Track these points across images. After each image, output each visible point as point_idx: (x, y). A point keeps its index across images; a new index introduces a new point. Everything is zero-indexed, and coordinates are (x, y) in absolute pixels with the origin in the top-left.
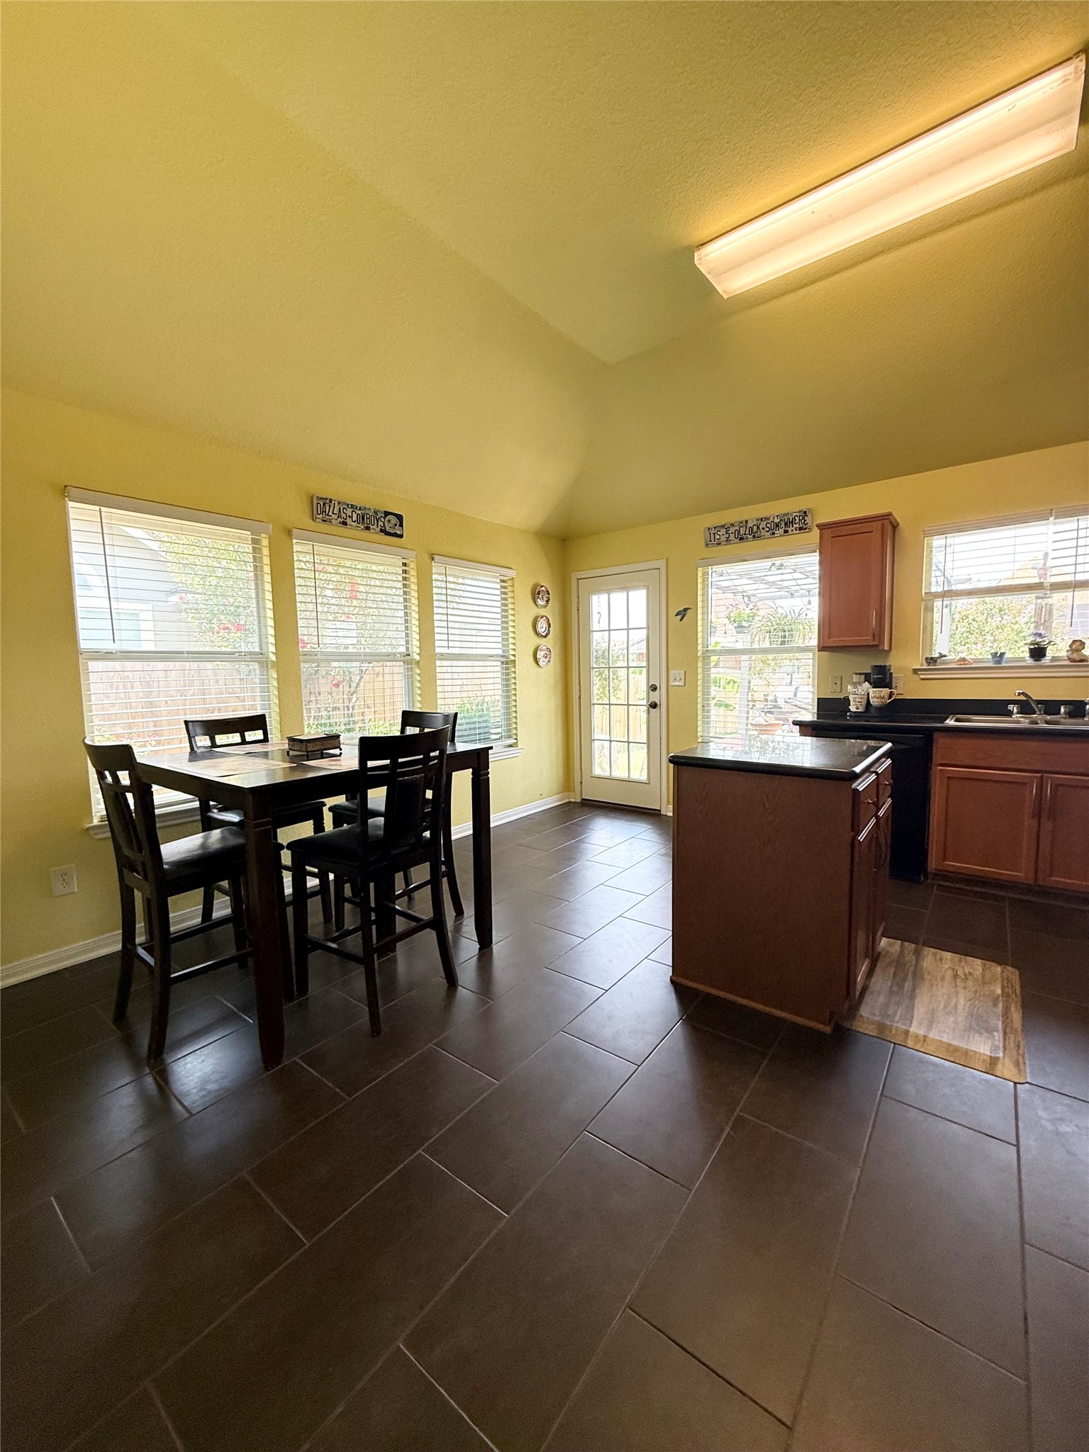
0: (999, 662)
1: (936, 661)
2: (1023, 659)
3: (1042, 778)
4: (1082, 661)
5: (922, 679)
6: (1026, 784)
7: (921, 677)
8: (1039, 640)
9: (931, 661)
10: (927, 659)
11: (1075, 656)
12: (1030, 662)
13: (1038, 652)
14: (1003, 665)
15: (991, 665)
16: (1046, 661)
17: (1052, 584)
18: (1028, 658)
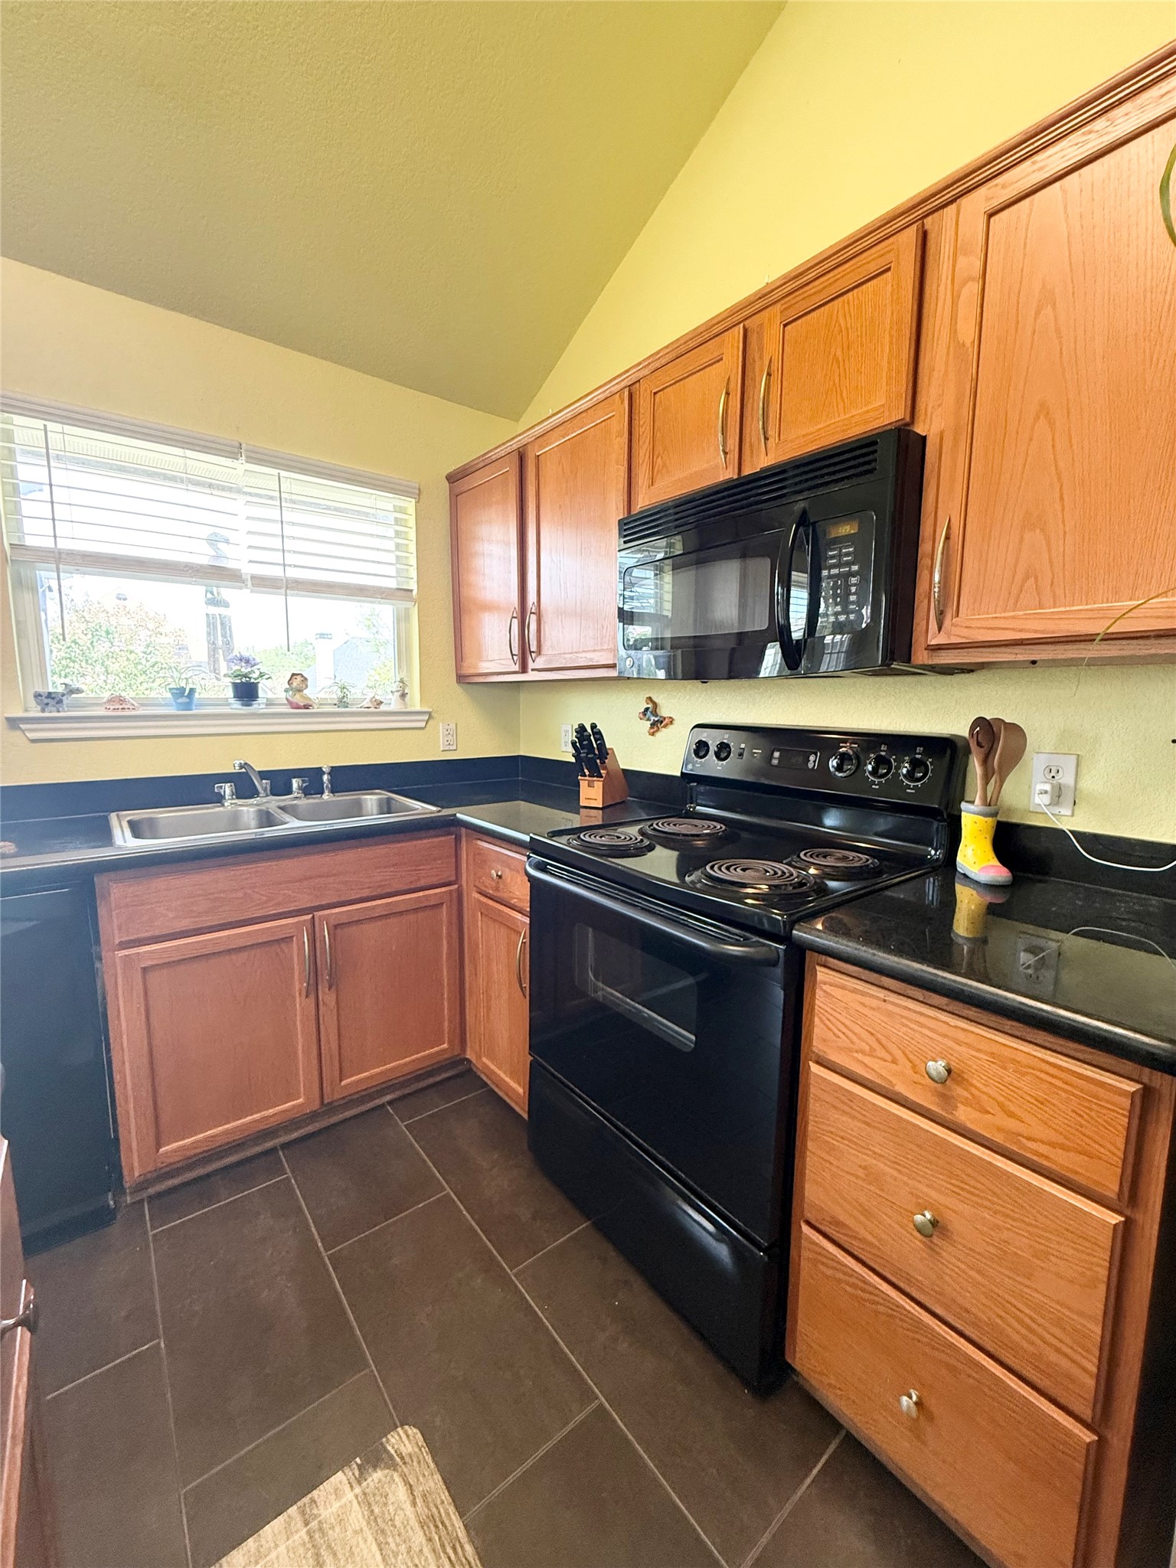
0: (188, 706)
1: (60, 702)
2: (225, 703)
3: (314, 920)
4: (306, 707)
5: (34, 741)
6: (288, 941)
7: (31, 735)
8: (244, 669)
9: (50, 700)
10: (37, 696)
11: (298, 699)
12: (236, 706)
13: (246, 692)
14: (195, 711)
15: (173, 711)
16: (258, 706)
17: (253, 577)
18: (232, 701)
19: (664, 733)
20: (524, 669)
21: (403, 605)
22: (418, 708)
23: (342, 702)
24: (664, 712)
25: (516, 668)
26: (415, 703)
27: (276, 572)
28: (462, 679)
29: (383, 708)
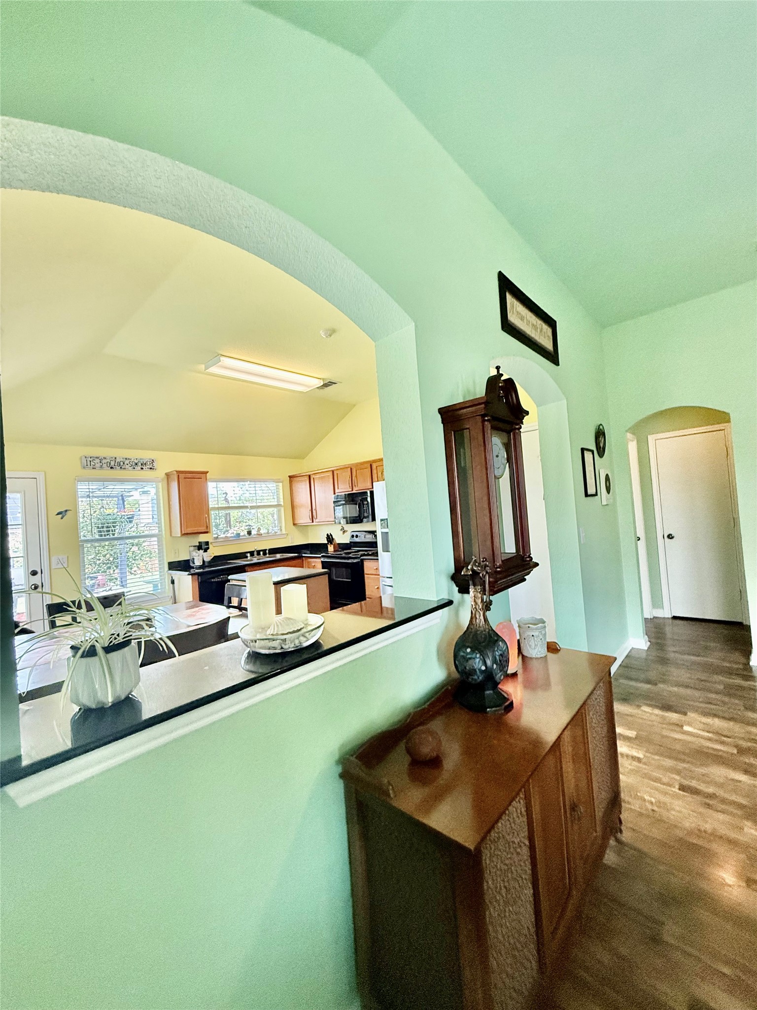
7: (213, 545)
8: (250, 528)
9: (216, 538)
11: (259, 533)
13: (249, 533)
14: (240, 538)
15: (235, 538)
16: (251, 535)
17: (250, 507)
18: (246, 535)
19: (345, 534)
20: (313, 522)
21: (280, 508)
23: (268, 533)
24: (345, 529)
25: (311, 521)
26: (284, 532)
27: (254, 504)
28: (294, 524)
29: (277, 534)
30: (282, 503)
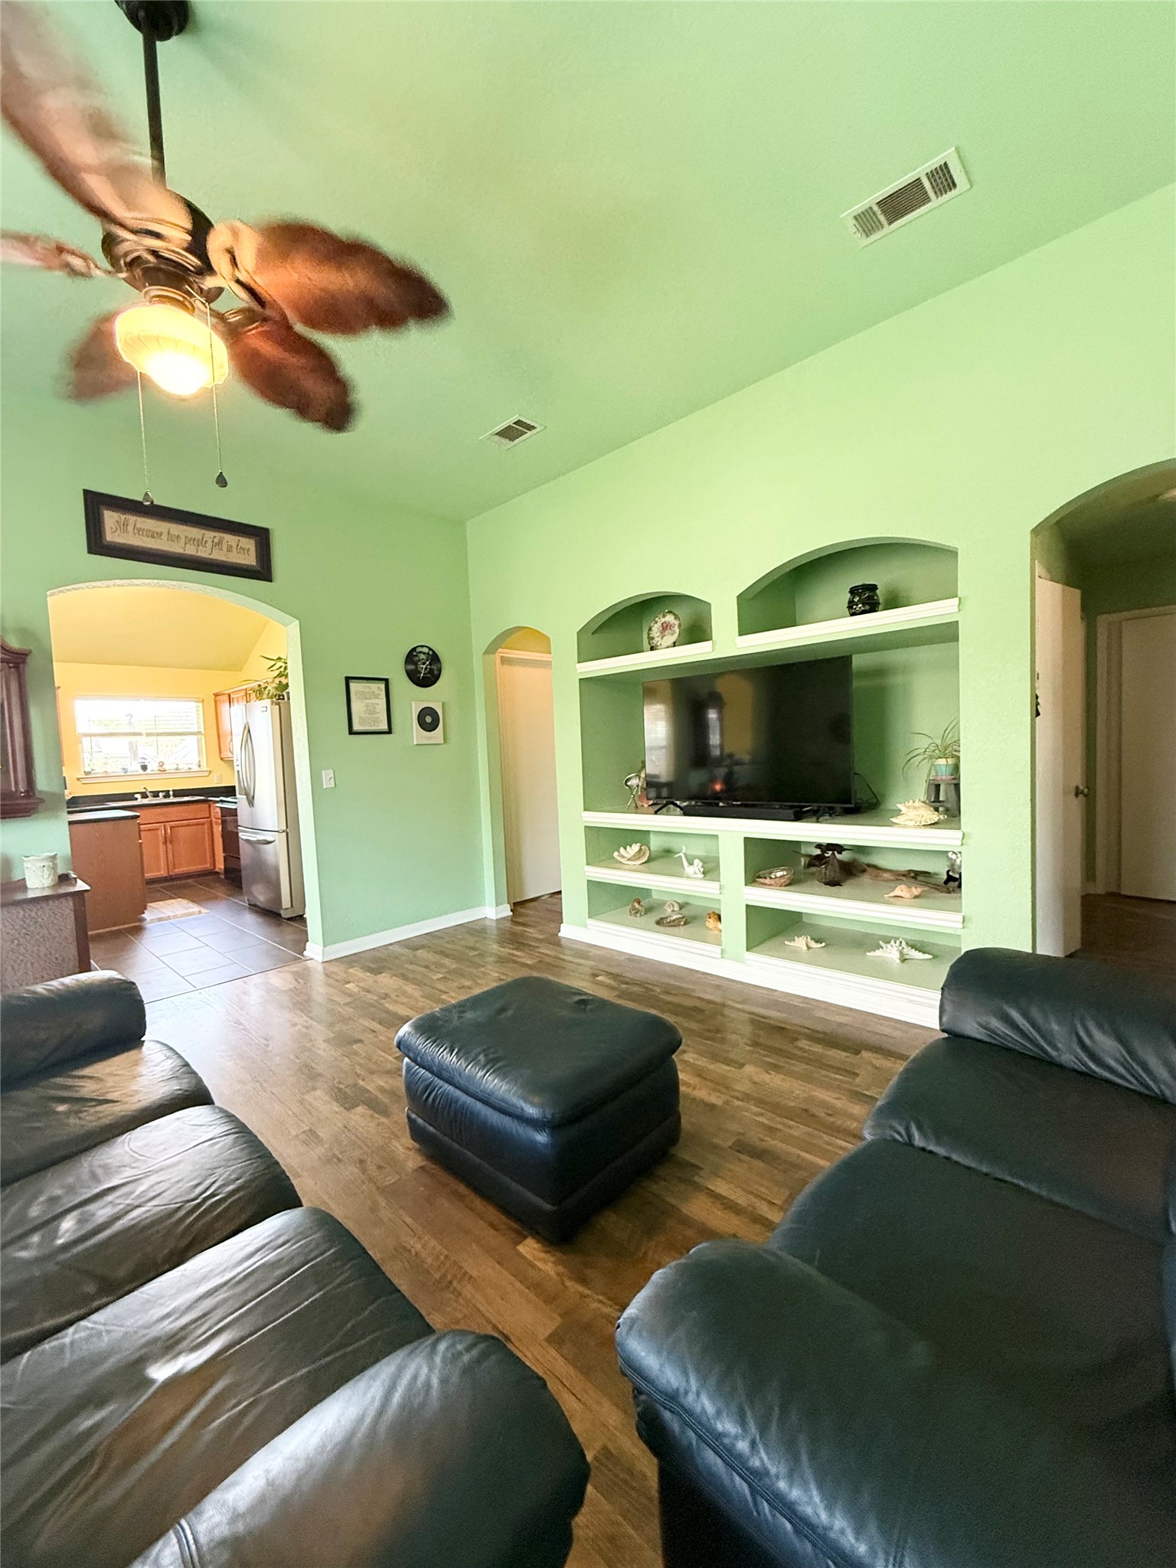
0: (126, 772)
1: (90, 773)
2: (138, 771)
3: (165, 826)
4: (165, 771)
5: (84, 784)
6: (158, 829)
7: (83, 782)
8: (144, 761)
9: (87, 773)
10: (84, 772)
11: (161, 769)
12: (141, 772)
13: (144, 768)
14: (128, 774)
15: (123, 774)
16: (148, 771)
17: (145, 733)
21: (199, 736)
22: (205, 769)
23: (177, 769)
26: (204, 767)
27: (154, 731)
28: (222, 759)
29: (192, 770)
30: (202, 730)
